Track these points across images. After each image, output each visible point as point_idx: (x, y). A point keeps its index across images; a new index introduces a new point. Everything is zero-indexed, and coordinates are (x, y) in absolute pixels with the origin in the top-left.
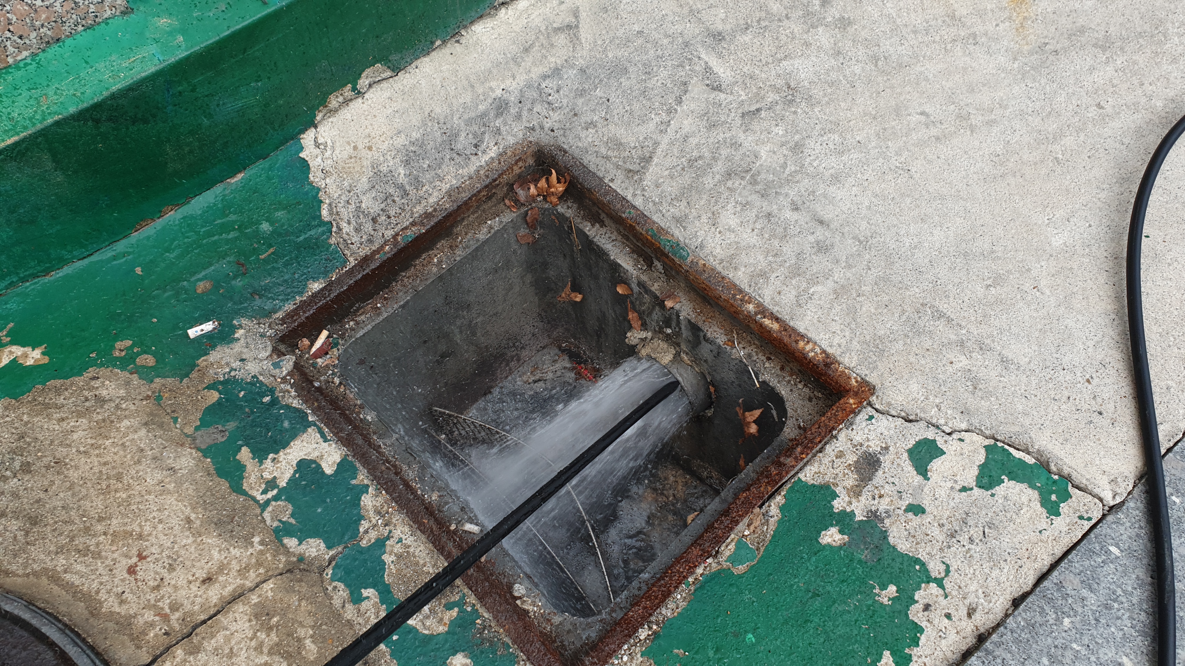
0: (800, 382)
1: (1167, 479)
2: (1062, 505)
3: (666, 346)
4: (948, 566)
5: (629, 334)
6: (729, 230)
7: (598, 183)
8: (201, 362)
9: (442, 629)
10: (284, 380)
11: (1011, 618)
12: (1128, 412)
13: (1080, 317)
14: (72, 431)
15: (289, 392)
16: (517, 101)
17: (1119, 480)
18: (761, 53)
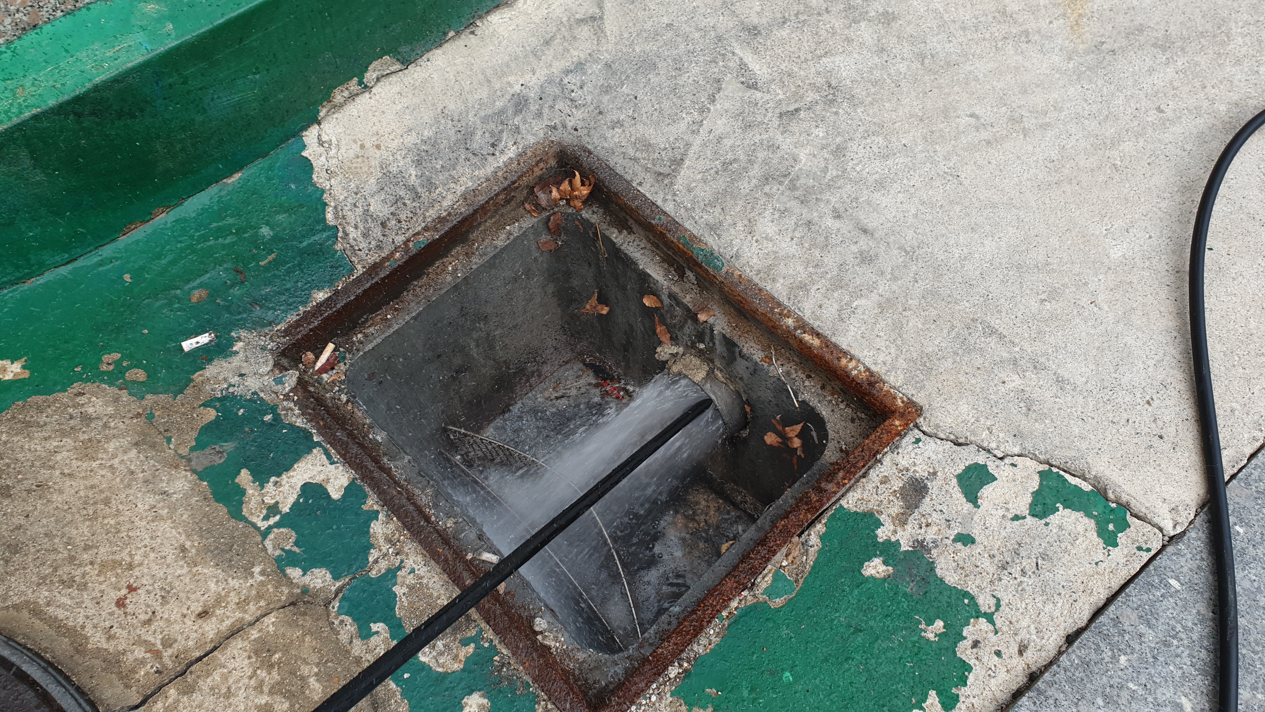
0: (842, 402)
1: (1231, 508)
2: (1119, 535)
3: (698, 362)
4: (998, 600)
5: (659, 349)
6: (766, 238)
7: (625, 185)
8: (197, 377)
9: (457, 666)
10: (287, 397)
11: (1065, 655)
12: (1190, 435)
13: (1139, 334)
14: (55, 452)
15: (292, 410)
16: (537, 98)
17: (1180, 508)
18: (799, 49)
